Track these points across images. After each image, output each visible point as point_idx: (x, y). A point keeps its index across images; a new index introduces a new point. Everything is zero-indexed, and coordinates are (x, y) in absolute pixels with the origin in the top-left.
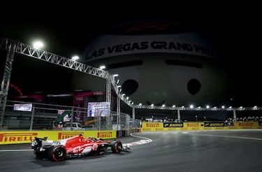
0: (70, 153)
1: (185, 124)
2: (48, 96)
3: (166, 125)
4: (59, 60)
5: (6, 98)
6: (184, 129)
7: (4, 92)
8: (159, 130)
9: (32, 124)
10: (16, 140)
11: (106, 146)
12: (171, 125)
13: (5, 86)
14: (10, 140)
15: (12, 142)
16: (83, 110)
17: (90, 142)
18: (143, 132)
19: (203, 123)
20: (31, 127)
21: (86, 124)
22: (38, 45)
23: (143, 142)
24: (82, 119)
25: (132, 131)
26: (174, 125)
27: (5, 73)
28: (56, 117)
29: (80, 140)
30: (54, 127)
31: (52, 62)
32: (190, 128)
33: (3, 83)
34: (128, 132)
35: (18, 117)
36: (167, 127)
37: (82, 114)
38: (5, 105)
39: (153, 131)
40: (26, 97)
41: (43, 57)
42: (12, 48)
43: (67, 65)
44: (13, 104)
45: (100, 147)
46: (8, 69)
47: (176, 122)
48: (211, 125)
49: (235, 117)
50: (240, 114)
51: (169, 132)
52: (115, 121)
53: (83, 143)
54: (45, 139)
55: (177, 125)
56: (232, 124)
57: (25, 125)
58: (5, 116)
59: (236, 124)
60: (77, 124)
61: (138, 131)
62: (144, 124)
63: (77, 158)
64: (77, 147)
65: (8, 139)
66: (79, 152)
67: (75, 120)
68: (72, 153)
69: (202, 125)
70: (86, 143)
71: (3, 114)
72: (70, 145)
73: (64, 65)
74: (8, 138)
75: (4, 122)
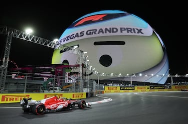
0: (48, 109)
1: (136, 88)
2: (37, 68)
3: (122, 88)
4: (44, 41)
5: (6, 70)
6: (135, 91)
7: (5, 65)
8: (117, 92)
9: (25, 89)
10: (14, 100)
11: (74, 104)
12: (126, 88)
13: (6, 61)
14: (10, 100)
15: (11, 102)
16: (62, 78)
17: (63, 101)
18: (105, 94)
19: (149, 87)
20: (25, 91)
21: (64, 88)
22: (29, 31)
23: (106, 101)
24: (61, 84)
25: (98, 93)
26: (128, 88)
27: (5, 52)
28: (42, 83)
29: (55, 100)
30: (41, 90)
31: (39, 43)
32: (139, 90)
33: (4, 59)
34: (95, 94)
35: (15, 83)
36: (123, 89)
37: (61, 81)
38: (6, 75)
39: (112, 92)
40: (20, 69)
41: (33, 40)
42: (10, 33)
43: (50, 45)
44: (11, 74)
45: (70, 104)
46: (8, 49)
47: (129, 86)
48: (155, 88)
49: (172, 82)
50: (176, 80)
51: (124, 94)
52: (85, 86)
53: (57, 102)
54: (31, 99)
55: (130, 88)
56: (170, 87)
57: (21, 89)
58: (6, 83)
59: (173, 87)
60: (58, 88)
61: (102, 93)
62: (106, 88)
63: (53, 112)
64: (53, 105)
65: (9, 100)
66: (54, 108)
67: (56, 85)
68: (49, 109)
69: (148, 88)
70: (60, 101)
71: (5, 81)
72: (48, 103)
73: (48, 46)
74: (9, 98)
75: (5, 87)
